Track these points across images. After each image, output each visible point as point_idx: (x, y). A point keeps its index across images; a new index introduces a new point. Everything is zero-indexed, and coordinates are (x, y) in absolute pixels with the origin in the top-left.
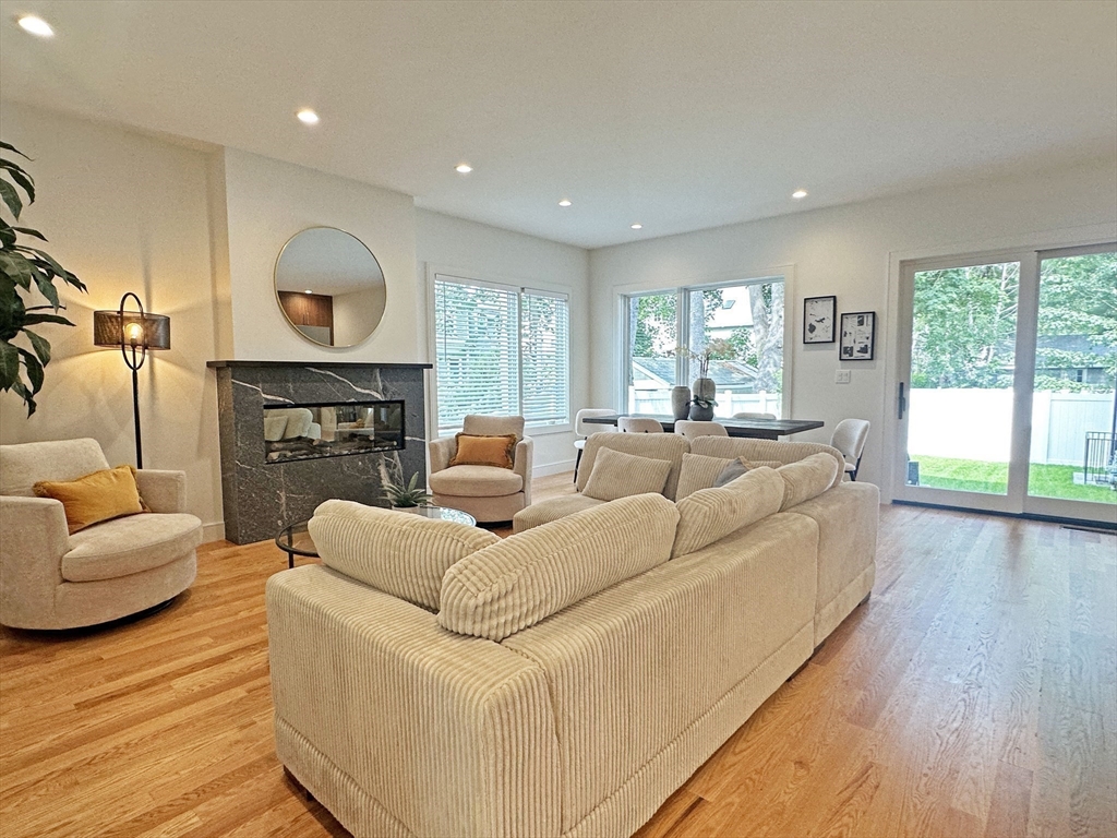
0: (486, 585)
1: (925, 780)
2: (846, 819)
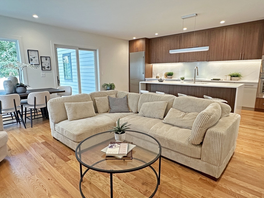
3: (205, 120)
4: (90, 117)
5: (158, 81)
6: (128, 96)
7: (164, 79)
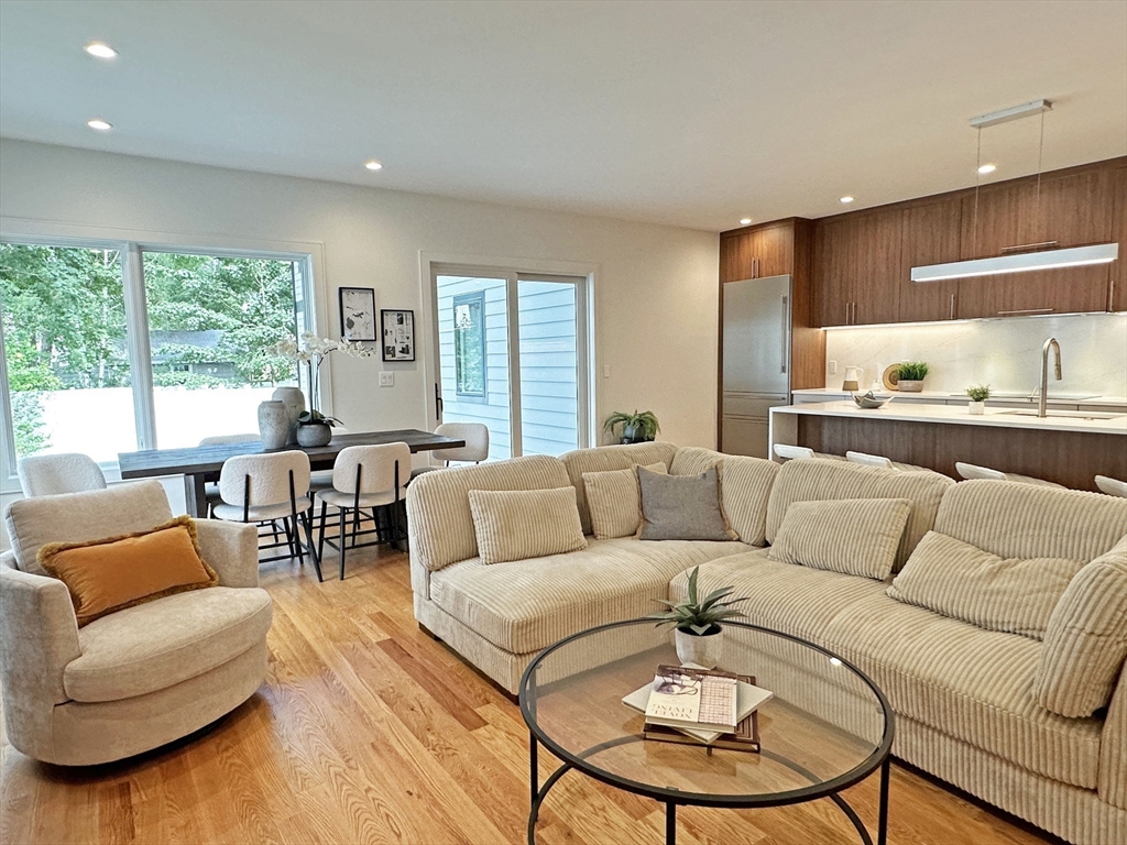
3: (1117, 601)
4: (565, 553)
5: (854, 403)
6: (724, 472)
7: (884, 392)
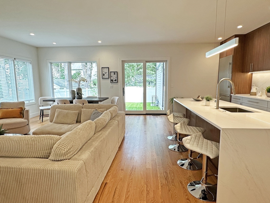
0: (66, 147)
1: (142, 165)
2: (132, 176)
